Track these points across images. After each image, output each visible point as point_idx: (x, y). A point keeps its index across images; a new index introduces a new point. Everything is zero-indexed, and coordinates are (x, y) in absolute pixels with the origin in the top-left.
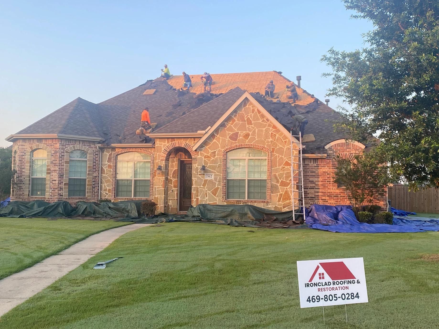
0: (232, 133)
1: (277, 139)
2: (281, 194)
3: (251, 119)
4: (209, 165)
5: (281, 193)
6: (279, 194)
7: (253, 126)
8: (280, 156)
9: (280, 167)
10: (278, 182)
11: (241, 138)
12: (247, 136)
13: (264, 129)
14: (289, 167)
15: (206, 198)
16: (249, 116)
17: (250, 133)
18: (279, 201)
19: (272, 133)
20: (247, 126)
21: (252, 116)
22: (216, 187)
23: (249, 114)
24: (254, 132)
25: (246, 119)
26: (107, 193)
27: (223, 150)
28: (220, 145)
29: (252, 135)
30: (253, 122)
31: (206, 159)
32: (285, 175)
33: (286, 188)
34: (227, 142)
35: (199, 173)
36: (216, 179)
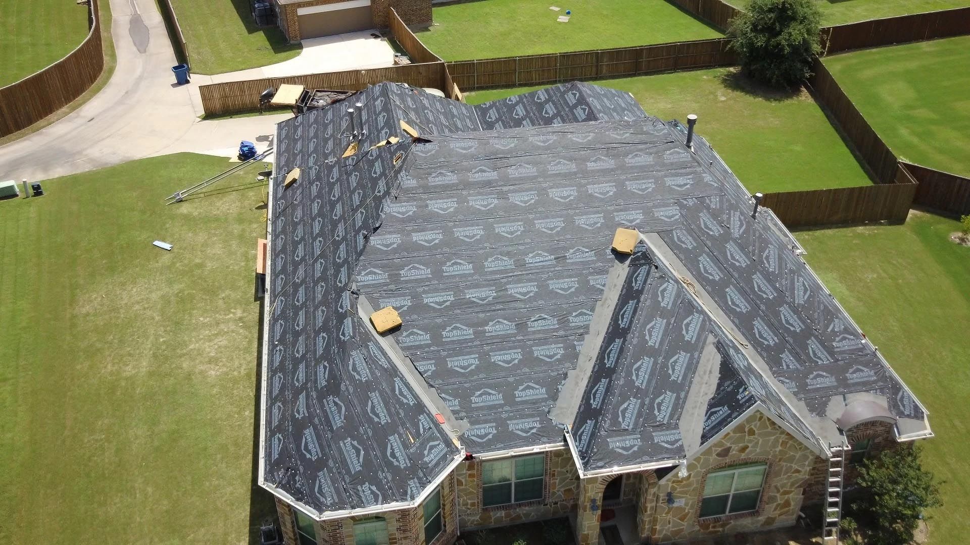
0: (720, 449)
1: (790, 446)
2: (779, 504)
3: (755, 429)
4: (678, 490)
5: (779, 502)
6: (775, 504)
7: (756, 436)
8: (789, 465)
9: (786, 476)
10: (778, 491)
11: (734, 452)
12: (743, 449)
13: (773, 438)
14: (797, 474)
15: (668, 526)
16: (753, 427)
17: (750, 445)
18: (775, 509)
19: (783, 441)
20: (747, 437)
21: (758, 424)
22: (686, 511)
23: (753, 424)
24: (757, 443)
25: (747, 430)
26: (469, 507)
27: (703, 470)
28: (699, 466)
29: (752, 447)
30: (756, 432)
31: (674, 485)
32: (789, 484)
33: (787, 496)
34: (711, 460)
35: (661, 502)
36: (686, 504)
